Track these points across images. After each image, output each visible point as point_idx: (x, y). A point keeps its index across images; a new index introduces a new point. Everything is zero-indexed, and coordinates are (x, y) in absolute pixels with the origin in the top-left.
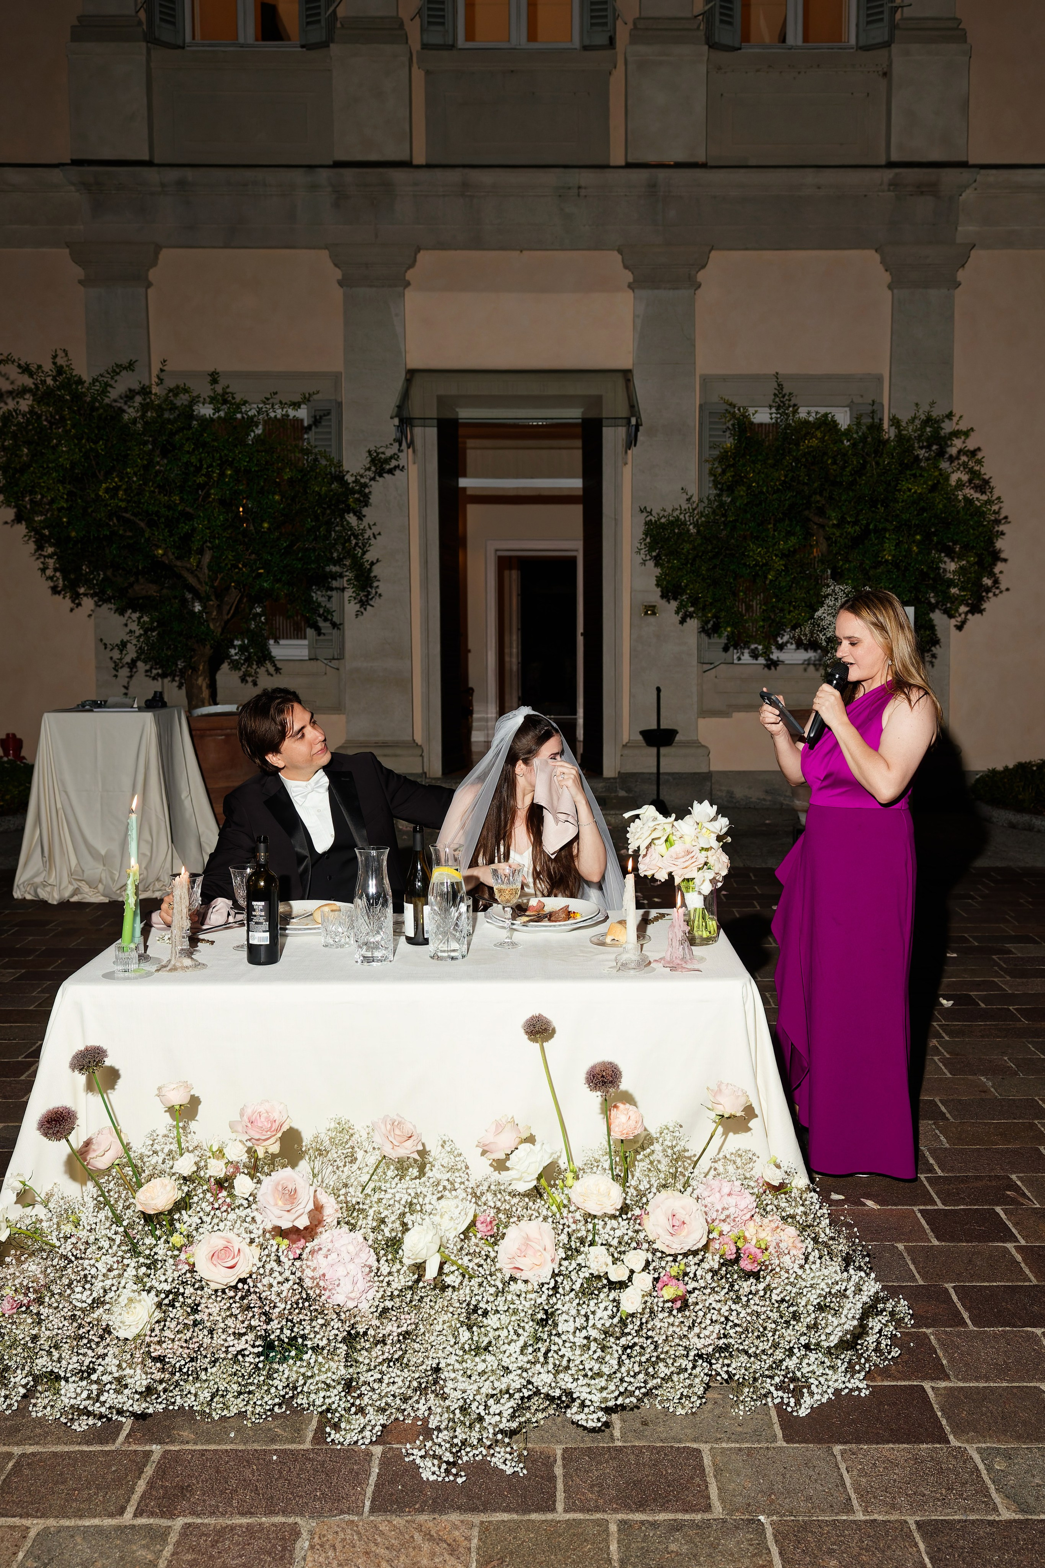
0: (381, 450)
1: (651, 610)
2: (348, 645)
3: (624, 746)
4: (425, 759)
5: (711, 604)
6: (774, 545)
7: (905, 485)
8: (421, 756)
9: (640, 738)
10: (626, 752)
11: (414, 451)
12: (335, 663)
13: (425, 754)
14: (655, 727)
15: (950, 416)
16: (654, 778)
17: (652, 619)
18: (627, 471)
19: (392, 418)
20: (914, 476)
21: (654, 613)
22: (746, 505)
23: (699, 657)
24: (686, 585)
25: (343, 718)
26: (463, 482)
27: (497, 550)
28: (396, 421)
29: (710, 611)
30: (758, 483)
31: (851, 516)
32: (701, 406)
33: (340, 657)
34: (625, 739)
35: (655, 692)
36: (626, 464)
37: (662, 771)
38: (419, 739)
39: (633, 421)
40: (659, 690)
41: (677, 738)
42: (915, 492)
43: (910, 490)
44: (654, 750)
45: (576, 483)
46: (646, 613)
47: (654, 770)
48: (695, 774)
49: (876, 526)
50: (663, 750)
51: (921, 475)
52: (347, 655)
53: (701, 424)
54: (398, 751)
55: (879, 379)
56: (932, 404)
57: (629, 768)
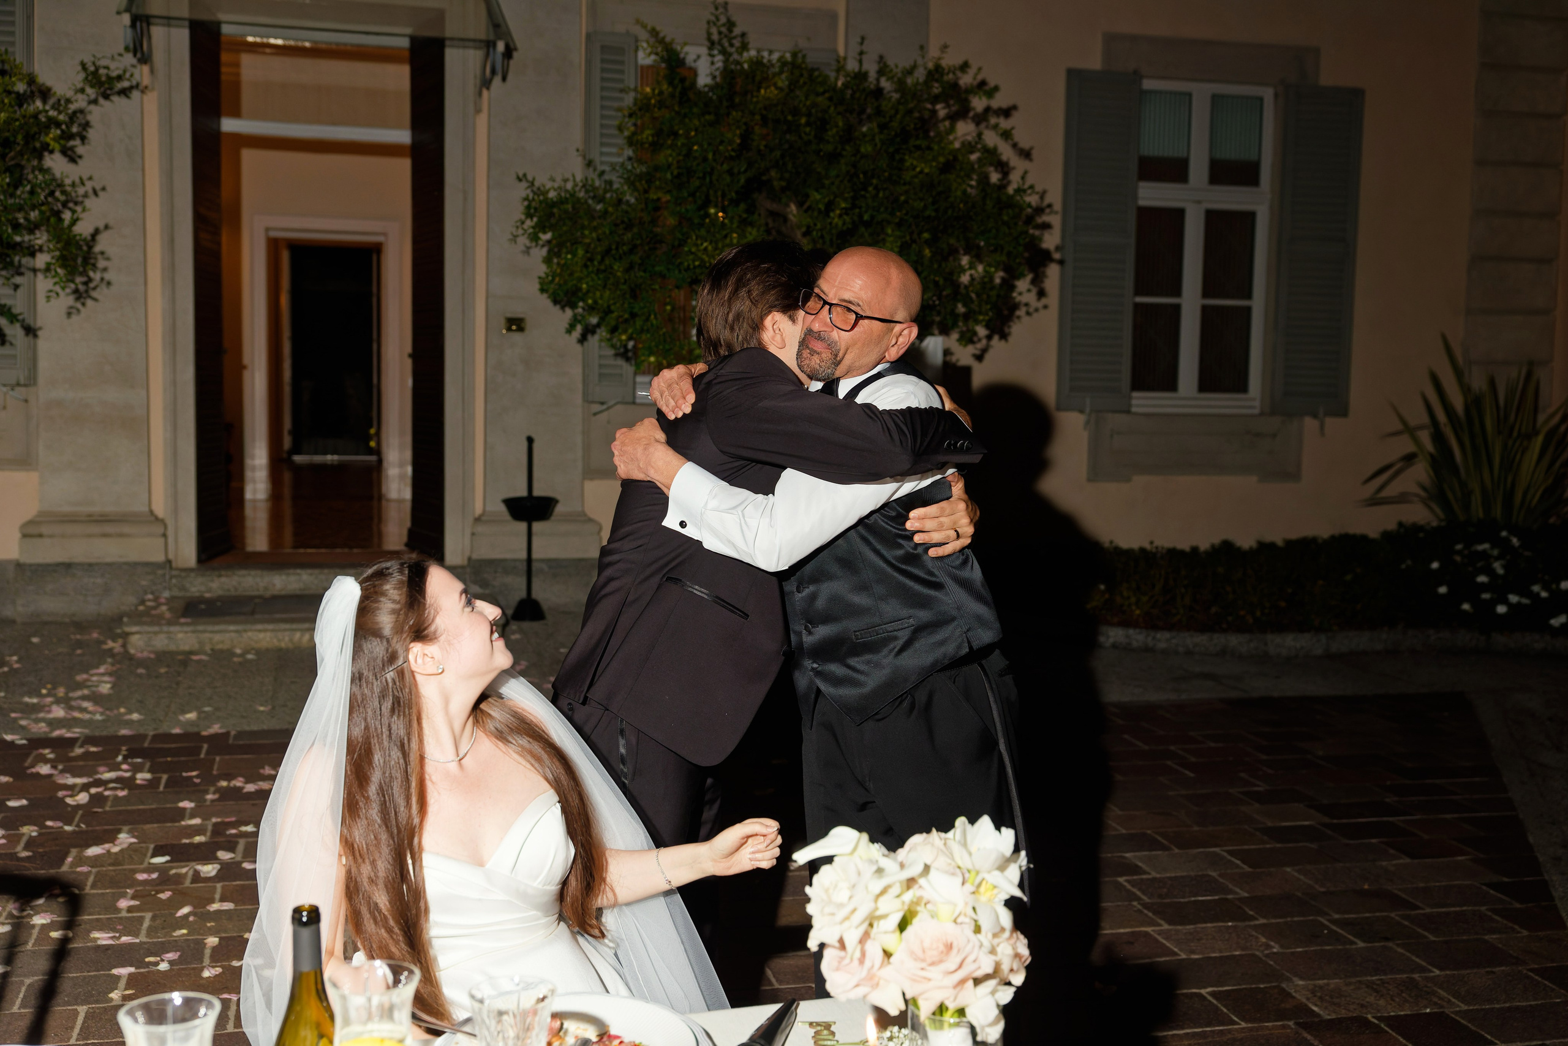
0: (103, 63)
1: (516, 324)
2: (43, 364)
3: (478, 520)
4: (171, 540)
5: (626, 321)
6: (726, 236)
7: (909, 161)
8: (164, 535)
9: (503, 508)
10: (480, 529)
11: (152, 71)
12: (20, 392)
13: (170, 533)
14: (523, 492)
15: (965, 67)
16: (523, 567)
17: (517, 337)
18: (482, 121)
19: (119, 13)
20: (918, 148)
21: (521, 329)
22: (679, 176)
23: (585, 394)
24: (588, 292)
25: (34, 476)
26: (229, 125)
27: (267, 230)
28: (126, 19)
29: (625, 331)
30: (701, 146)
31: (845, 200)
32: (588, 36)
33: (31, 380)
34: (478, 509)
35: (525, 444)
36: (478, 111)
37: (535, 556)
38: (160, 509)
39: (501, 46)
40: (530, 440)
41: (559, 509)
42: (921, 172)
43: (914, 168)
44: (522, 526)
45: (404, 136)
46: (509, 329)
47: (523, 555)
48: (580, 560)
49: (872, 217)
50: (537, 526)
51: (929, 148)
52: (41, 380)
53: (589, 62)
54: (126, 529)
55: (833, 17)
56: (945, 47)
57: (485, 552)
